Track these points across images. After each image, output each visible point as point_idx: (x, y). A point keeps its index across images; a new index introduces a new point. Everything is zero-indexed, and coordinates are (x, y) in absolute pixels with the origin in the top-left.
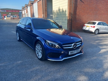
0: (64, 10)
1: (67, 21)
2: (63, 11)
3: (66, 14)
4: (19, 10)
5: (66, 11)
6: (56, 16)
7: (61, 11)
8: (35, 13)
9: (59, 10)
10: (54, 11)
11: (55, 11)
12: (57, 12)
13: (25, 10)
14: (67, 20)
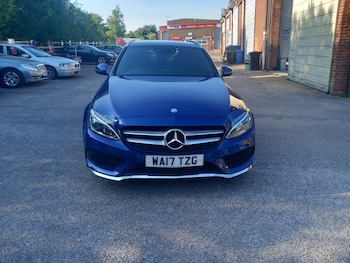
0: (326, 9)
1: (329, 53)
2: (322, 14)
3: (331, 24)
4: (214, 23)
5: (331, 13)
6: (298, 35)
7: (316, 12)
8: (247, 28)
9: (312, 8)
10: (295, 14)
11: (299, 16)
12: (304, 20)
13: (228, 20)
14: (331, 49)
